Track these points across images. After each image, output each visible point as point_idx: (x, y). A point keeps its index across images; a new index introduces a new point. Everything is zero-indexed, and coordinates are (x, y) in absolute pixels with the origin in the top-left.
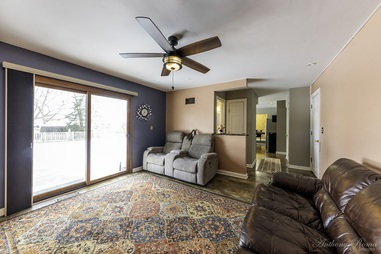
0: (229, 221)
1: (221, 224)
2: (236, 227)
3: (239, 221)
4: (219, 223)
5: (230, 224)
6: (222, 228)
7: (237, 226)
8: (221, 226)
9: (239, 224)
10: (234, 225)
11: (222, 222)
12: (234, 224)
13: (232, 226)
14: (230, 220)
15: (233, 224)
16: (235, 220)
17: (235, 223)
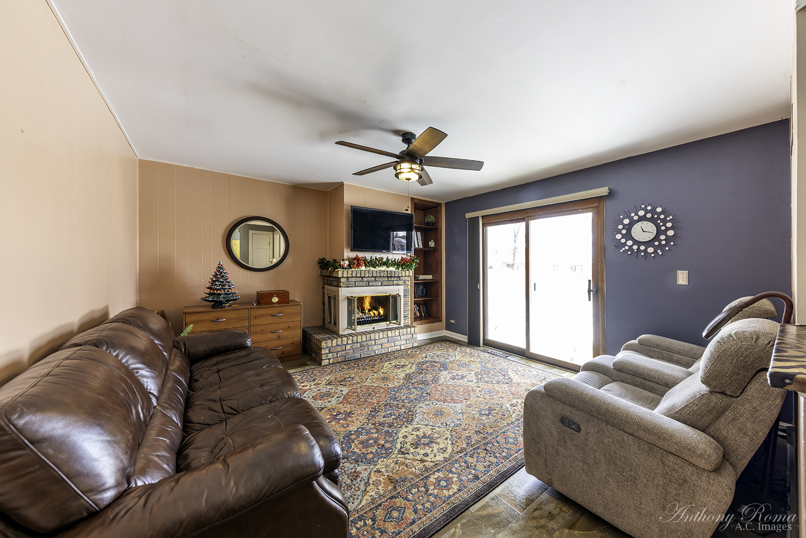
0: (365, 467)
1: (368, 454)
2: (347, 469)
3: (354, 482)
4: (371, 452)
5: (358, 465)
6: (361, 450)
7: (347, 472)
8: (364, 451)
9: (348, 477)
10: (351, 469)
11: (371, 456)
12: (353, 470)
13: (353, 465)
14: (366, 469)
15: (356, 469)
16: (362, 478)
17: (354, 472)
